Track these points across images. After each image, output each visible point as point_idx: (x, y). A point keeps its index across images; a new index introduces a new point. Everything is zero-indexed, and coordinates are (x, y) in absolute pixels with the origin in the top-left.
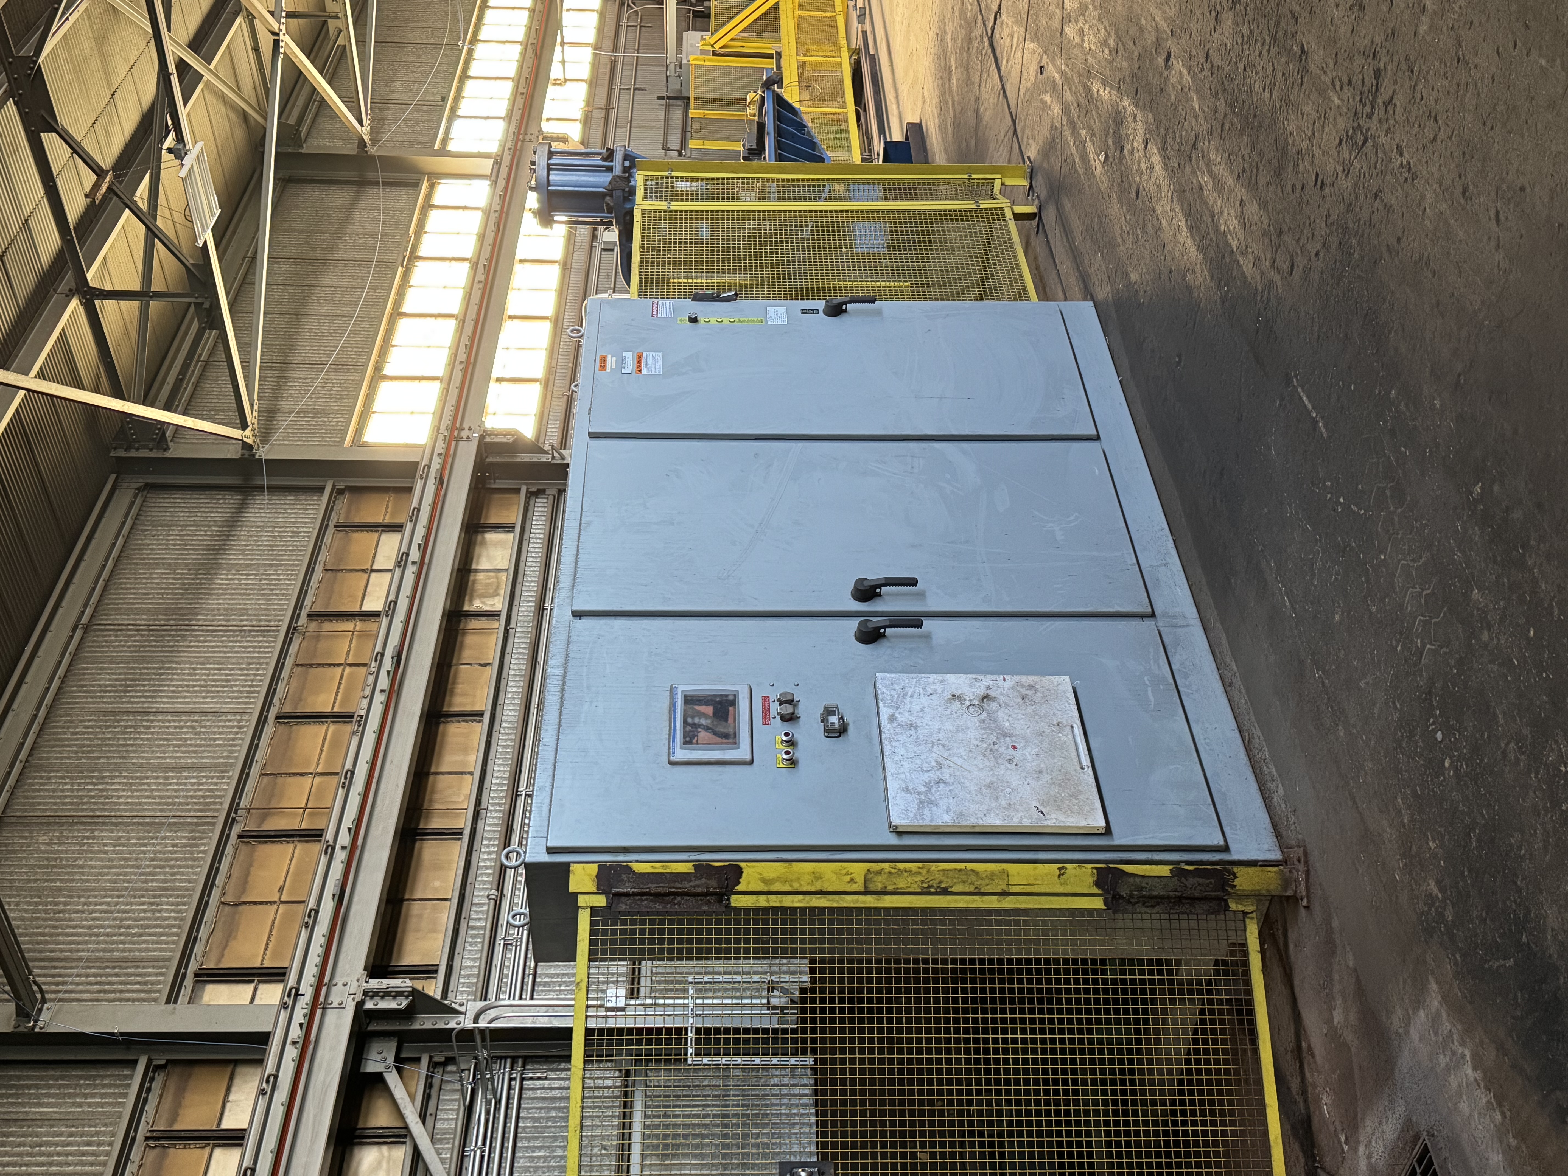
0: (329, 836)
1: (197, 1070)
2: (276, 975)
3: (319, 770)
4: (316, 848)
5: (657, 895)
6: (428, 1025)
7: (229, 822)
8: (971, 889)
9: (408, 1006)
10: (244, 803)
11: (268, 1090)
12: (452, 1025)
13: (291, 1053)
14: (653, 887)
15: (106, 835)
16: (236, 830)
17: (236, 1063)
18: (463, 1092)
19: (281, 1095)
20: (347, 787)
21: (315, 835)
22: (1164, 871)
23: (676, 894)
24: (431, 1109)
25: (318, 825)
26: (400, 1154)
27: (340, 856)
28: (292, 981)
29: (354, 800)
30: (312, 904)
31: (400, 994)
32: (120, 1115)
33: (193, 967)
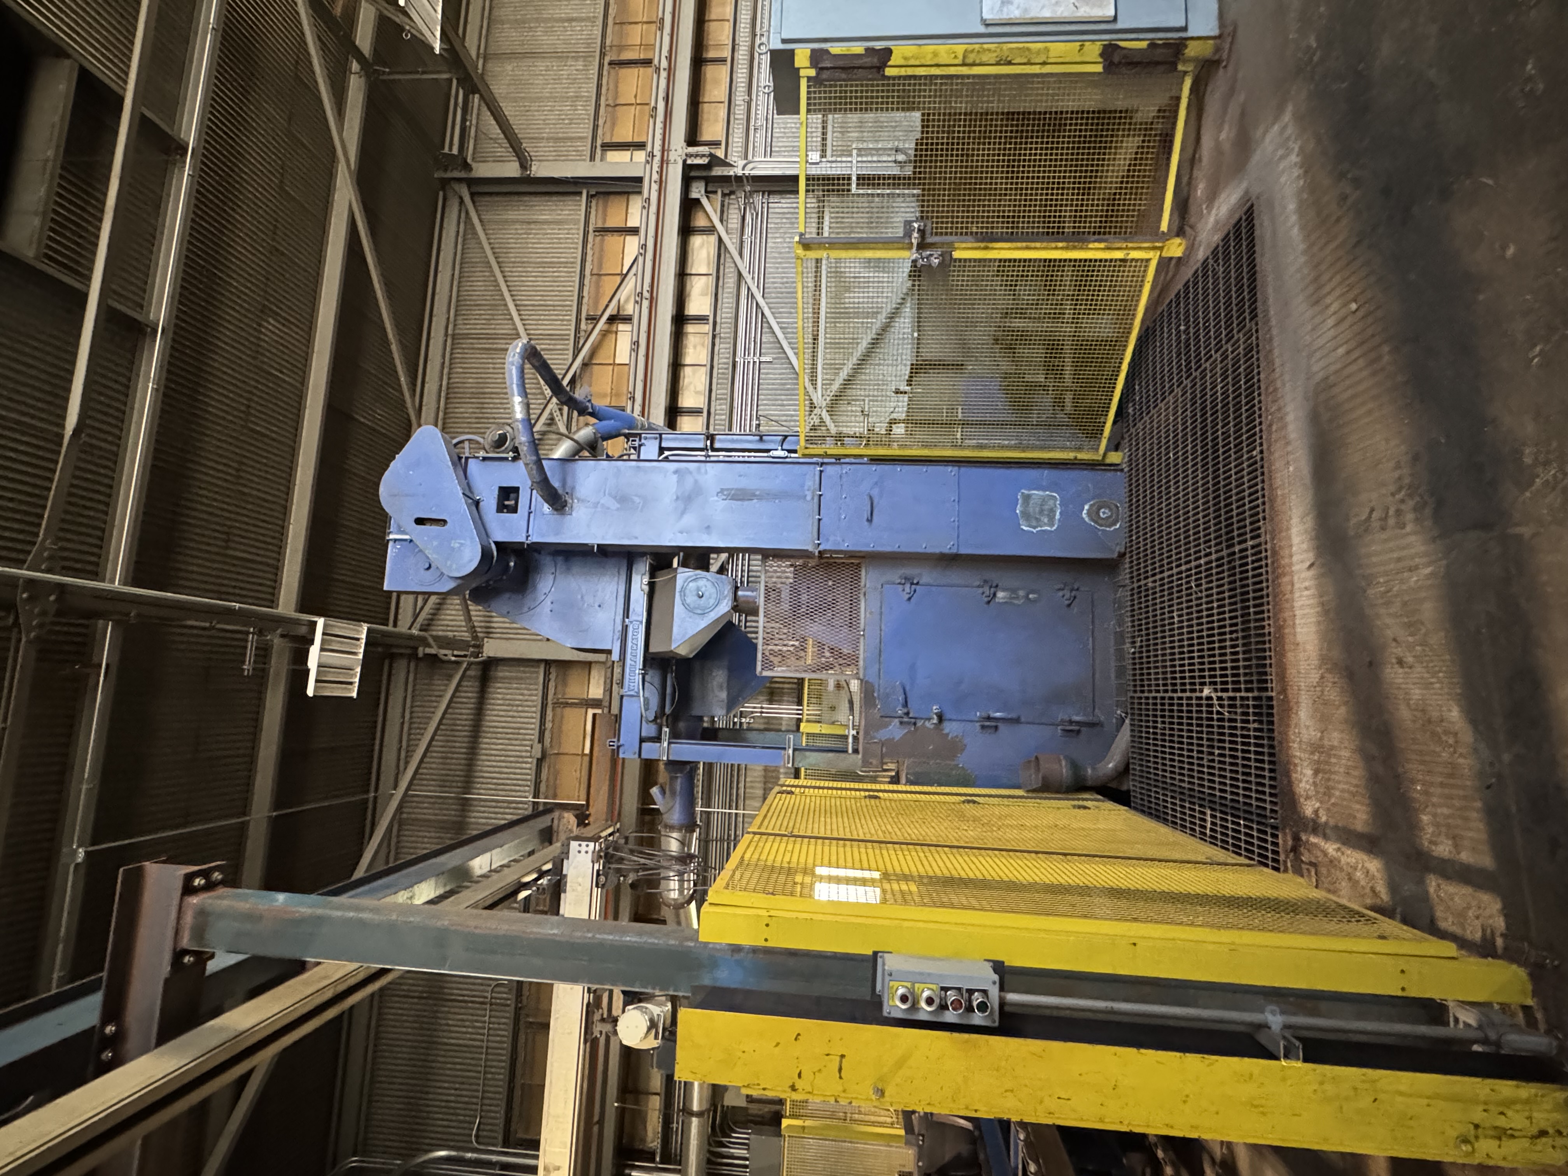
0: (656, 61)
1: (612, 197)
2: (641, 146)
3: (645, 19)
4: (650, 70)
5: (843, 69)
6: (719, 173)
7: (602, 55)
8: (1025, 61)
9: (709, 162)
10: (608, 42)
11: (646, 207)
12: (732, 173)
13: (655, 187)
14: (841, 63)
15: (541, 65)
16: (607, 60)
17: (628, 193)
18: (740, 209)
19: (653, 208)
20: (661, 29)
21: (648, 62)
22: (1144, 45)
23: (854, 68)
24: (725, 217)
25: (649, 56)
26: (713, 239)
27: (664, 74)
28: (649, 149)
29: (666, 39)
30: (653, 104)
31: (704, 156)
32: (579, 220)
33: (599, 142)
